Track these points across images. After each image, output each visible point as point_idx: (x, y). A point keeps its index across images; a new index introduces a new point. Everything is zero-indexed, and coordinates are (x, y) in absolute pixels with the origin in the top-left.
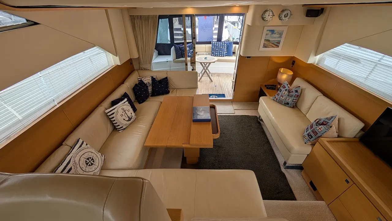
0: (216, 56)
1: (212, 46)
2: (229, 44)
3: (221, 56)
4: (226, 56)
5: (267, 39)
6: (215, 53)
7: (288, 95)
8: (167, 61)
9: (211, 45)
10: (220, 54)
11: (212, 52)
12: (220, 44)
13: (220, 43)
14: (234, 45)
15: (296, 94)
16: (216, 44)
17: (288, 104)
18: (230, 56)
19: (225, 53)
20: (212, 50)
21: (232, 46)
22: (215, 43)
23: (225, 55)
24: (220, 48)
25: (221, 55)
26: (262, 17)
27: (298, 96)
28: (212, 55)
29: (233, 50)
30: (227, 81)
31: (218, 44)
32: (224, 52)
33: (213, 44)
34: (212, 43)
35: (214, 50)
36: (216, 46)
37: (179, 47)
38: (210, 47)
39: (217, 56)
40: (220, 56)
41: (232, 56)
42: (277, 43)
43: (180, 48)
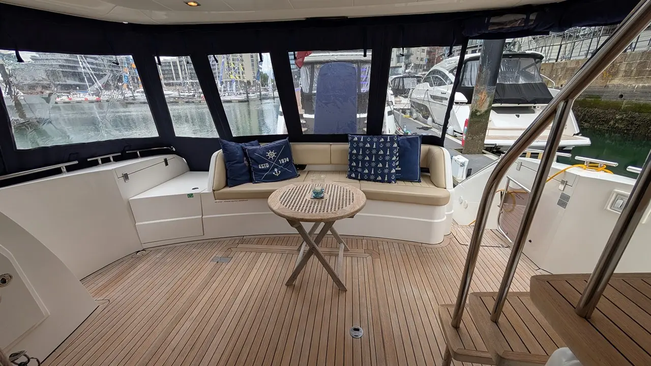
0: (362, 179)
1: (352, 148)
2: (407, 143)
3: (382, 181)
4: (397, 179)
6: (359, 170)
8: (190, 195)
9: (347, 146)
10: (376, 175)
11: (351, 167)
12: (378, 143)
13: (375, 139)
14: (424, 148)
16: (365, 142)
18: (411, 180)
19: (393, 171)
20: (351, 160)
21: (417, 150)
22: (359, 139)
23: (393, 177)
24: (377, 155)
25: (380, 178)
28: (350, 177)
29: (420, 162)
30: (409, 290)
31: (371, 144)
32: (391, 168)
33: (352, 142)
34: (350, 138)
35: (357, 161)
36: (364, 149)
37: (244, 150)
38: (343, 151)
39: (369, 180)
40: (378, 181)
41: (419, 181)
43: (245, 154)
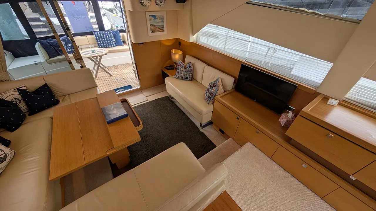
0: (104, 47)
1: (96, 36)
2: (115, 33)
3: (112, 47)
4: (116, 46)
5: (152, 24)
6: (102, 44)
7: (185, 71)
8: (36, 64)
9: (94, 36)
10: (109, 45)
11: (98, 44)
12: (105, 34)
13: (104, 33)
14: (121, 34)
15: (190, 68)
16: (100, 34)
17: (187, 78)
18: (121, 45)
19: (114, 43)
20: (98, 41)
21: (119, 35)
22: (98, 33)
23: (115, 45)
24: (107, 39)
25: (110, 46)
26: (140, 2)
27: (192, 70)
28: (99, 47)
29: (122, 40)
30: (128, 72)
31: (103, 34)
32: (113, 42)
33: (95, 35)
34: (94, 33)
35: (100, 41)
36: (101, 37)
37: (49, 43)
38: (93, 38)
39: (107, 47)
40: (110, 47)
41: (123, 45)
42: (162, 27)
43: (51, 45)
